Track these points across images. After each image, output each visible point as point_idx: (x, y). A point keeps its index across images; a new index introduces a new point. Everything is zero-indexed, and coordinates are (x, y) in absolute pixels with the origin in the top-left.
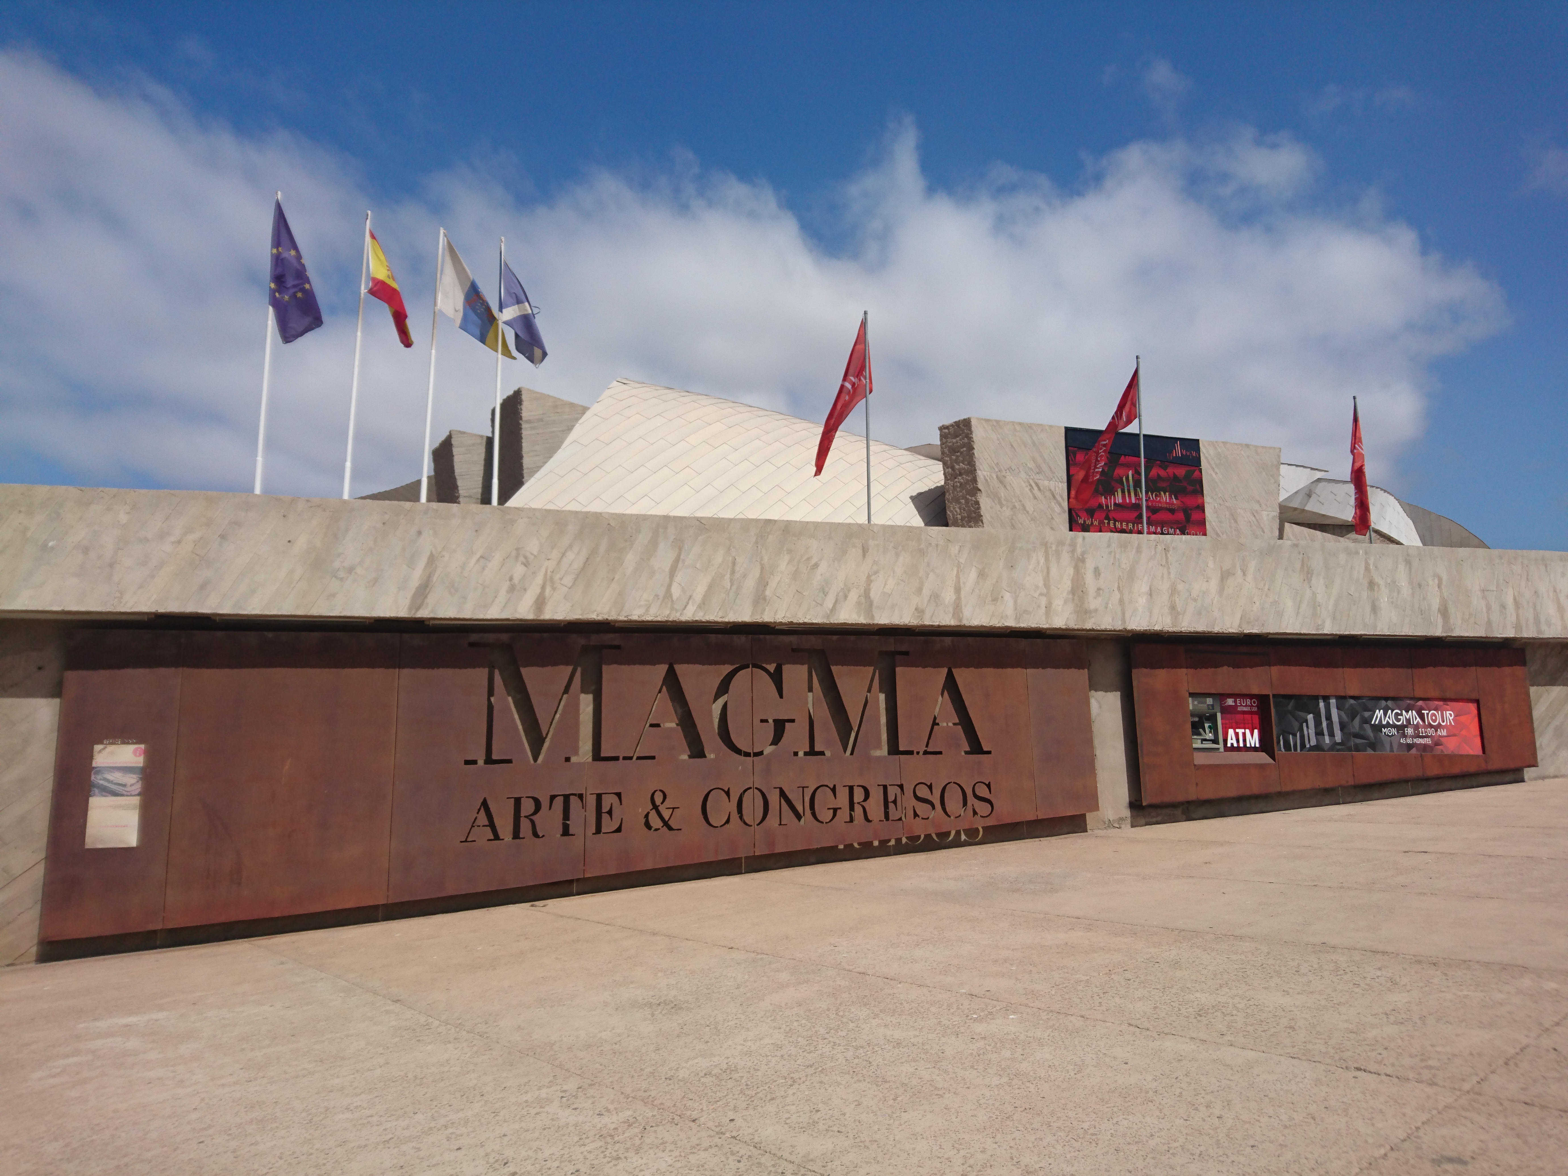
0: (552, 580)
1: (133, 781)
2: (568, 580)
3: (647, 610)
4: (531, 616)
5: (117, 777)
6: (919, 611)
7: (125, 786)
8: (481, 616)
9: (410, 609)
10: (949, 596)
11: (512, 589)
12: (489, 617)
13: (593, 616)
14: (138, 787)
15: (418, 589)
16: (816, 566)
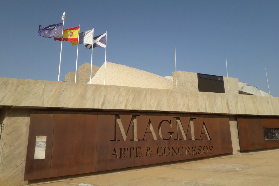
0: (128, 101)
1: (44, 144)
2: (131, 101)
3: (146, 108)
4: (124, 109)
5: (41, 143)
6: (198, 109)
7: (42, 145)
8: (114, 109)
9: (101, 107)
10: (204, 106)
11: (120, 103)
12: (116, 109)
13: (136, 109)
14: (45, 146)
15: (102, 103)
16: (178, 99)
